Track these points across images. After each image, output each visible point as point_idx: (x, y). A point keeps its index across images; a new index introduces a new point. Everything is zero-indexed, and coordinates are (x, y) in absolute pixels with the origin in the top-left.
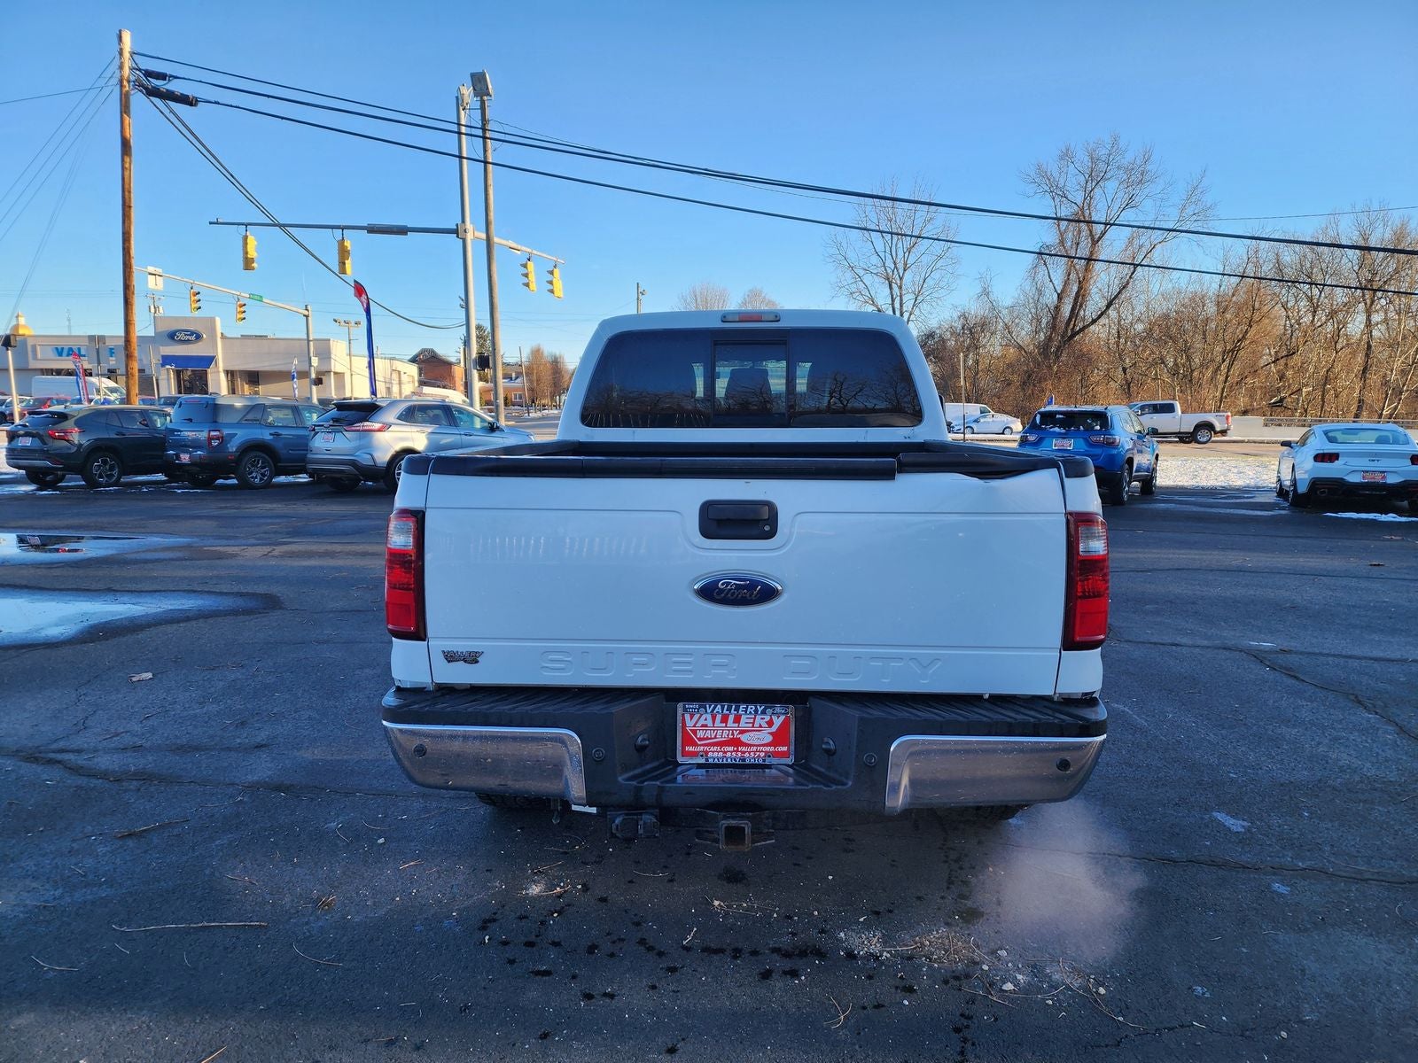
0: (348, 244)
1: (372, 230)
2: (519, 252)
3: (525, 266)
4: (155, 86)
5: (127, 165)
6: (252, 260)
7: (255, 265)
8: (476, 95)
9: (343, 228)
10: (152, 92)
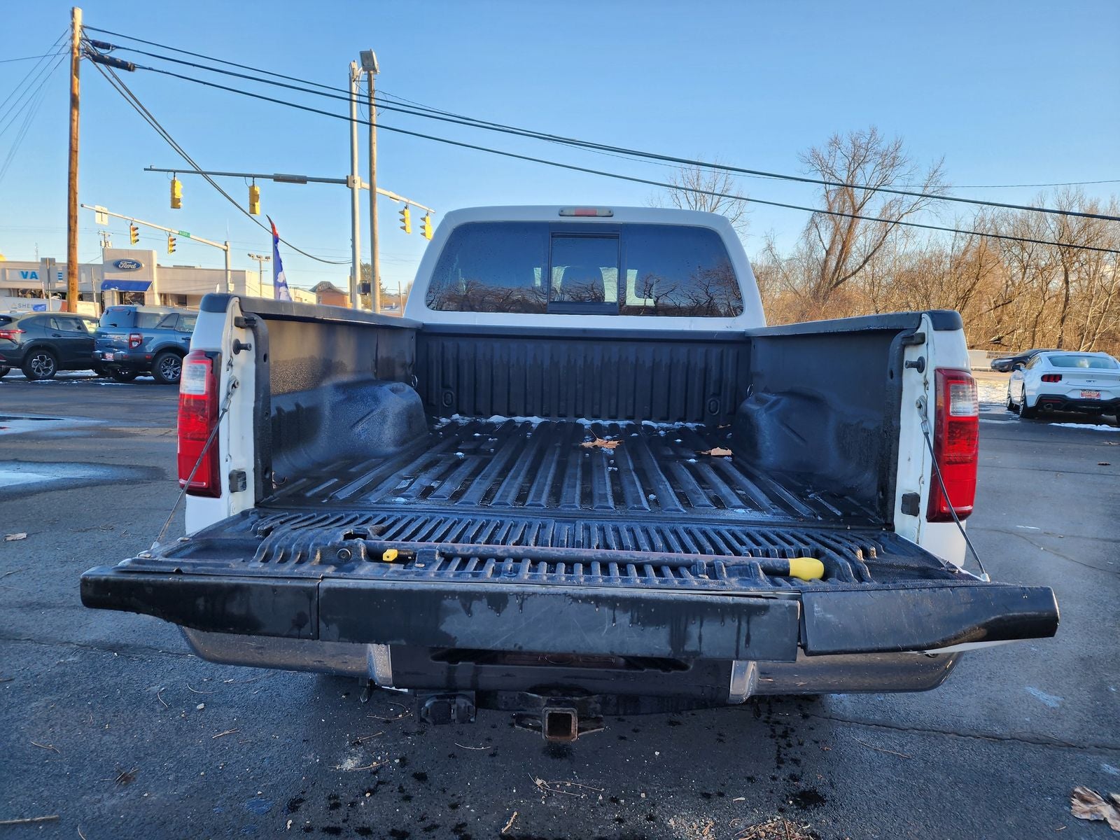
0: (257, 189)
1: (278, 178)
2: (398, 202)
3: (403, 213)
4: (100, 54)
5: (75, 118)
6: (179, 200)
7: (180, 204)
8: (364, 70)
9: (254, 176)
10: (97, 59)
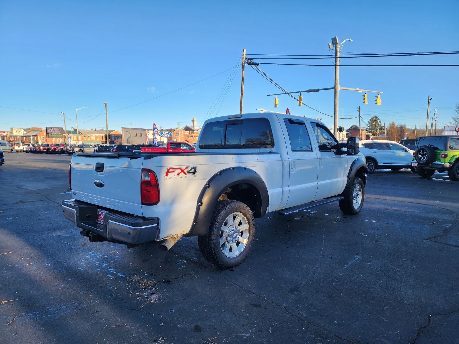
0: (302, 97)
1: (309, 91)
2: (361, 92)
3: (364, 96)
4: (250, 62)
5: (243, 84)
6: (277, 105)
8: (333, 45)
9: (301, 92)
